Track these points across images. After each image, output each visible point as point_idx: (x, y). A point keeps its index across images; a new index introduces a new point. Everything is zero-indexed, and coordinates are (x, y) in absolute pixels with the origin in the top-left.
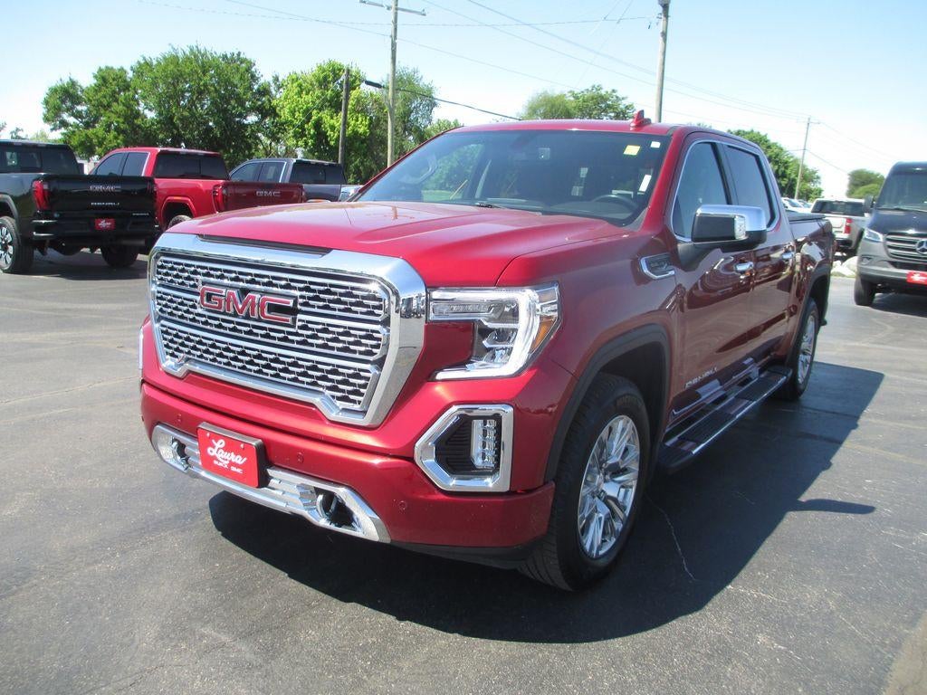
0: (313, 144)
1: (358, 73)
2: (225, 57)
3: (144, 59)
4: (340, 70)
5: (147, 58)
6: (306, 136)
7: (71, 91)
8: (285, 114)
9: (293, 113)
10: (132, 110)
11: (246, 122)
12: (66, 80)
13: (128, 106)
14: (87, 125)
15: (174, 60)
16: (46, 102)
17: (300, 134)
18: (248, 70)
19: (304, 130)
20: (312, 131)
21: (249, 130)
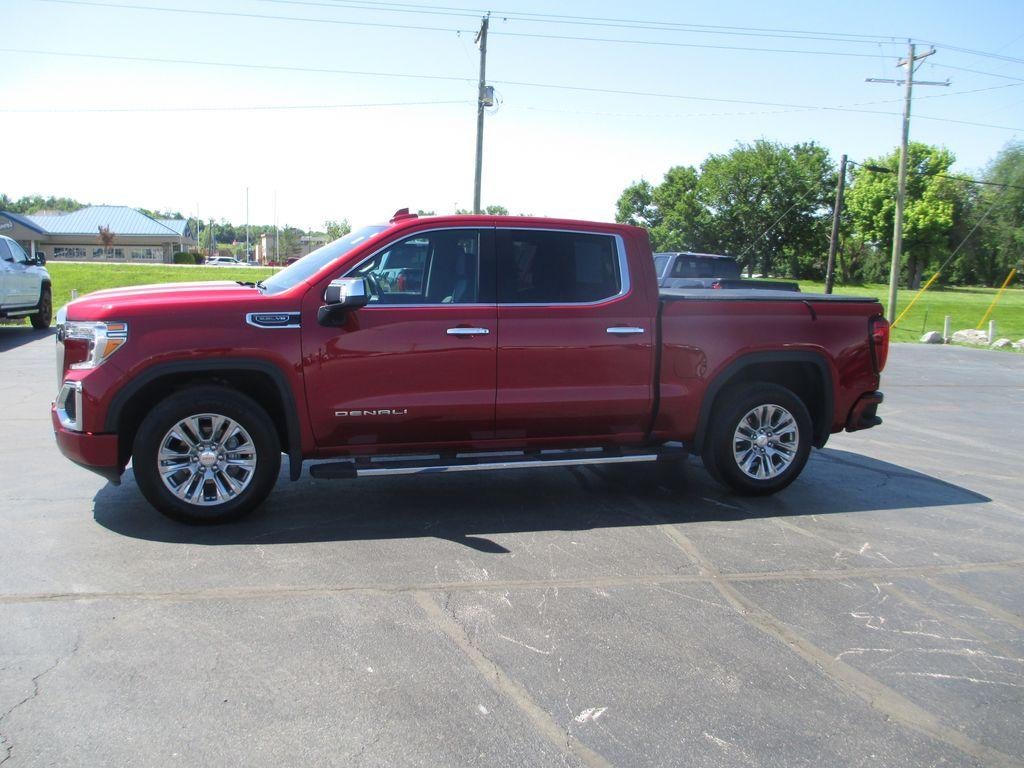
0: (881, 238)
1: (946, 153)
2: (797, 148)
3: (712, 156)
4: (922, 152)
5: (715, 156)
6: (874, 228)
7: (642, 192)
8: (853, 206)
9: (861, 203)
10: (694, 208)
11: (814, 215)
12: (638, 182)
13: (690, 204)
14: (654, 224)
15: (739, 155)
16: (619, 204)
17: (868, 227)
18: (819, 160)
19: (872, 222)
20: (881, 223)
21: (816, 223)
